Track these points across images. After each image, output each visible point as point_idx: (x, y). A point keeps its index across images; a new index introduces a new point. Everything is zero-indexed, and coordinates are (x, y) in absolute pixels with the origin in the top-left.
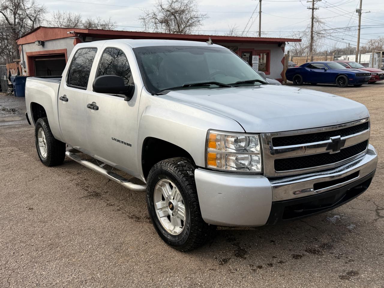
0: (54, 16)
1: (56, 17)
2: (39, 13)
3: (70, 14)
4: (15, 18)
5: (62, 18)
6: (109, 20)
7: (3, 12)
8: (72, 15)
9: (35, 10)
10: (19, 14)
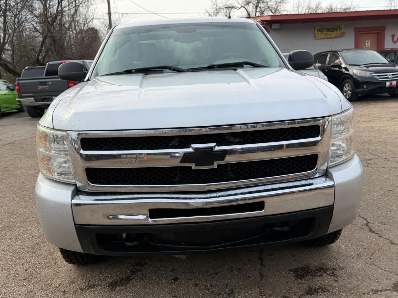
0: (294, 5)
1: (295, 6)
2: (280, 4)
3: (310, 1)
4: (256, 12)
5: (301, 6)
6: (351, 3)
7: (246, 7)
8: (312, 2)
9: (276, 2)
10: (260, 8)
